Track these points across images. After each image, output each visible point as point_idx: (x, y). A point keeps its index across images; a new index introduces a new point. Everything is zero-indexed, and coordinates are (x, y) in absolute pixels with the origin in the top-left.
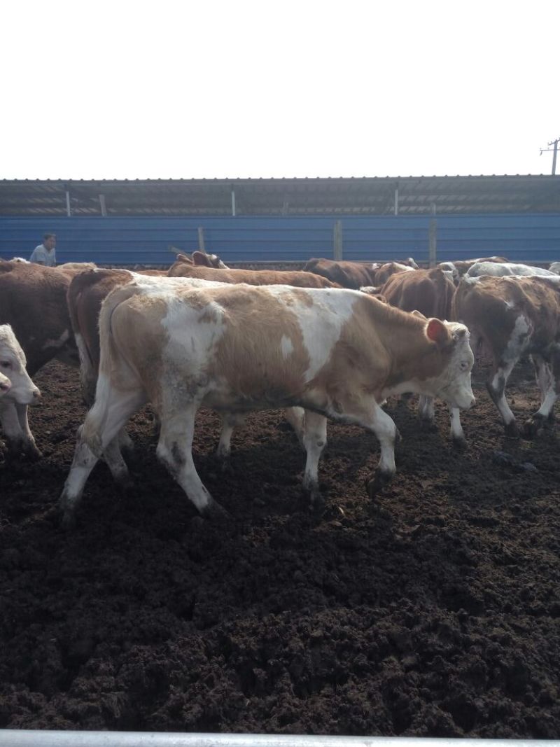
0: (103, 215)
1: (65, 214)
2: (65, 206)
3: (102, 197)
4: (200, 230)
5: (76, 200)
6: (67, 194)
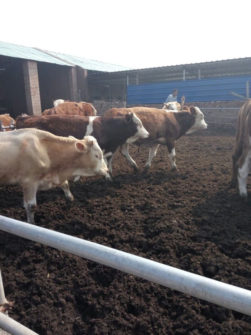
0: (199, 79)
1: (183, 80)
2: (182, 76)
3: (199, 71)
4: (247, 83)
5: (187, 73)
6: (184, 71)
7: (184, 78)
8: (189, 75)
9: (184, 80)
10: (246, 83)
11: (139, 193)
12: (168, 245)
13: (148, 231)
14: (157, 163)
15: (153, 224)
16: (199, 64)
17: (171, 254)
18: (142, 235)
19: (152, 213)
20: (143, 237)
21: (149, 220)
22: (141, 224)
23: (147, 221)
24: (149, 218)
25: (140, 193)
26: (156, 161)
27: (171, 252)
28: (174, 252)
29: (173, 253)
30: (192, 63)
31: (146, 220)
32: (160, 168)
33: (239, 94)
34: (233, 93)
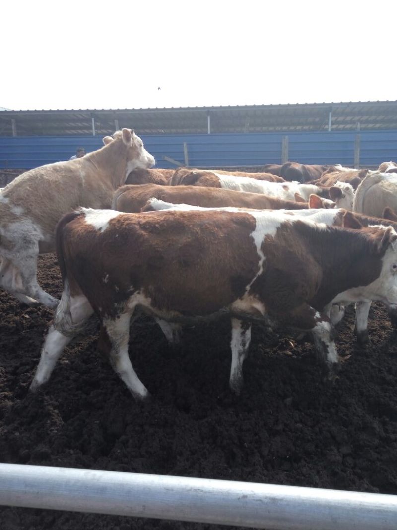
1: (91, 134)
2: (91, 128)
3: (116, 121)
4: (185, 144)
5: (98, 124)
6: (93, 119)
7: (94, 131)
8: (101, 128)
9: (94, 134)
10: (183, 144)
11: (9, 322)
12: (49, 405)
13: (17, 388)
14: (49, 269)
15: (29, 374)
16: (114, 111)
17: (52, 419)
18: (6, 397)
19: (28, 355)
20: (7, 400)
21: (21, 368)
22: (6, 377)
23: (18, 371)
24: (22, 364)
25: (12, 323)
26: (48, 264)
27: (53, 416)
28: (59, 414)
29: (58, 416)
30: (105, 109)
31: (17, 368)
32: (54, 277)
33: (175, 160)
34: (166, 158)
